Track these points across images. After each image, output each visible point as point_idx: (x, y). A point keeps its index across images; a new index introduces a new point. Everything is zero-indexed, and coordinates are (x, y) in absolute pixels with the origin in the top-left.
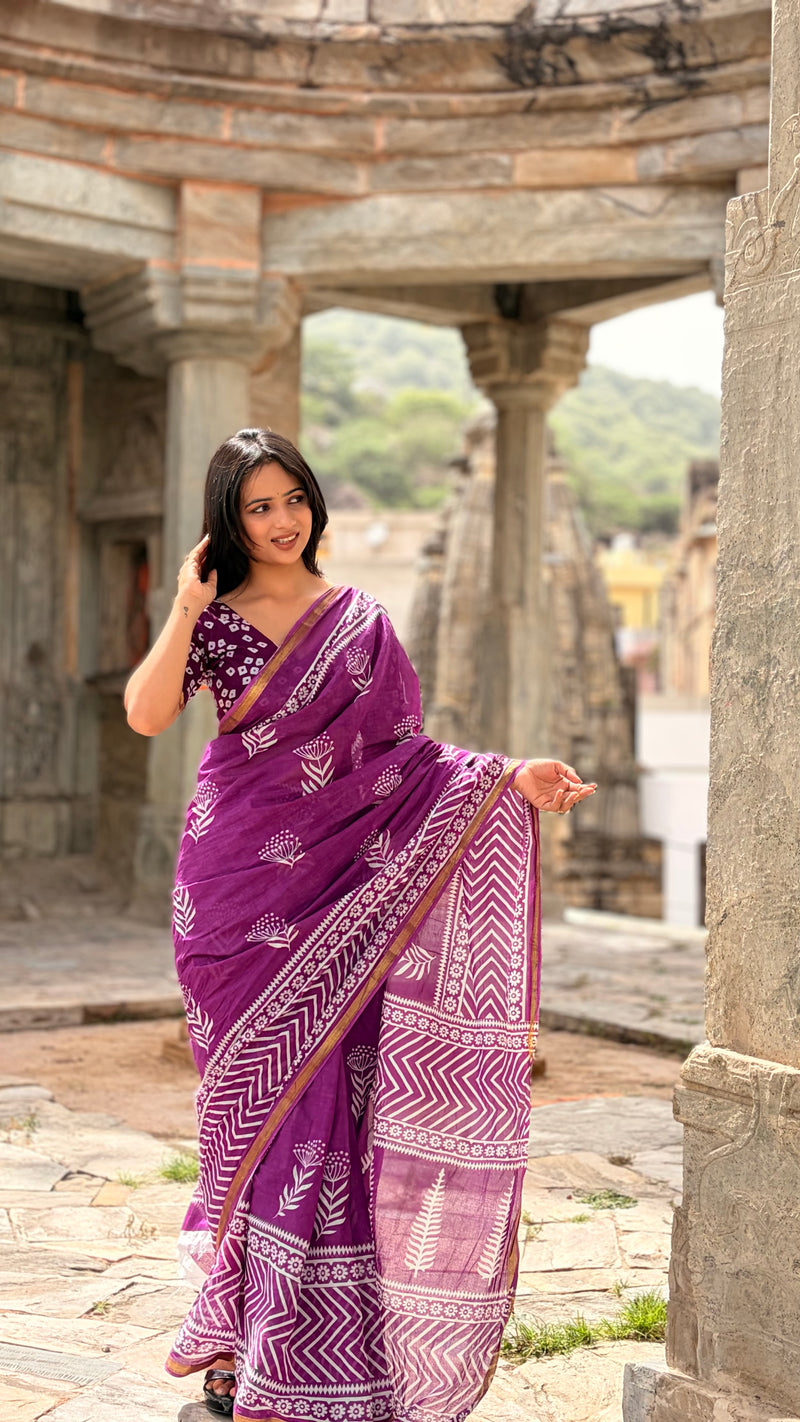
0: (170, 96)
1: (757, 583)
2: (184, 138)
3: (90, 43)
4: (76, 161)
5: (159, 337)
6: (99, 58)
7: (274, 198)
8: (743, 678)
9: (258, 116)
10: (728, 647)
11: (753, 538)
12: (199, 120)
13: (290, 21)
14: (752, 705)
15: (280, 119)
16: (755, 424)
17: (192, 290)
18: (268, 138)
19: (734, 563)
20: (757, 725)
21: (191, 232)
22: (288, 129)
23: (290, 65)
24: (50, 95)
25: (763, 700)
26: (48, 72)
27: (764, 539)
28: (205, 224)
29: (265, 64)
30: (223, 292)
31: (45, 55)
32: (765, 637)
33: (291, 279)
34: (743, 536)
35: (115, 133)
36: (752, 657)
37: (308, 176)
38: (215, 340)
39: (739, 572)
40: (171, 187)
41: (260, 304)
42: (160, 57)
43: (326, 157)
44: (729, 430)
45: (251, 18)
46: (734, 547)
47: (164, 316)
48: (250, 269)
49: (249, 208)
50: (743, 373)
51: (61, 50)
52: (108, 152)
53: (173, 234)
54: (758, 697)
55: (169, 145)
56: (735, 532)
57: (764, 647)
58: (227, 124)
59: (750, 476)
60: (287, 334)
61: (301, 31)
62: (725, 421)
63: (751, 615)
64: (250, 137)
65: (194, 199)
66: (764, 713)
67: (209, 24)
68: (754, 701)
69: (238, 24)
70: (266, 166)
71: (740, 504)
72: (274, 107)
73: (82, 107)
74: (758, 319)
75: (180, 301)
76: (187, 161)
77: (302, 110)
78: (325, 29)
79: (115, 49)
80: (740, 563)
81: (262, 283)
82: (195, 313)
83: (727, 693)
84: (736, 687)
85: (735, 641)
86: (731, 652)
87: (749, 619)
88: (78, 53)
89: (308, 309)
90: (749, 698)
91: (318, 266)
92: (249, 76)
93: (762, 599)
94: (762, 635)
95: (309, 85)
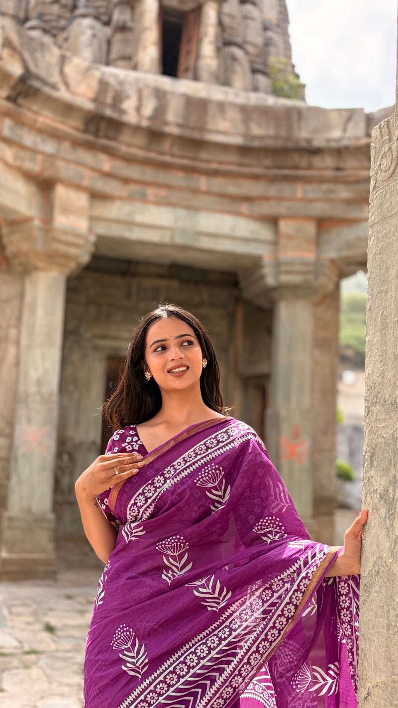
0: (274, 180)
1: (388, 416)
2: (279, 199)
3: (234, 158)
4: (229, 212)
5: (269, 291)
6: (240, 165)
7: (323, 224)
8: (380, 494)
9: (315, 186)
10: (371, 468)
11: (386, 381)
12: (286, 190)
13: (328, 140)
14: (385, 518)
15: (325, 187)
16: (387, 291)
17: (283, 268)
18: (319, 195)
19: (375, 400)
20: (388, 536)
21: (283, 241)
22: (330, 191)
23: (329, 161)
24: (217, 184)
25: (392, 514)
26: (215, 173)
27: (392, 381)
28: (289, 237)
29: (317, 161)
30: (297, 268)
31: (214, 166)
32: (393, 462)
33: (333, 261)
34: (379, 379)
35: (248, 199)
36: (385, 478)
37: (339, 211)
38: (295, 291)
39: (378, 408)
40: (273, 221)
41: (316, 273)
42: (267, 162)
43: (348, 202)
44: (372, 297)
45: (309, 141)
46: (375, 388)
47: (270, 281)
48: (310, 256)
49: (310, 229)
50: (380, 254)
51: (221, 163)
52: (244, 208)
53: (275, 243)
54: (389, 511)
55: (273, 203)
56: (375, 377)
57: (392, 470)
58: (299, 191)
59: (384, 332)
60: (330, 286)
61: (334, 145)
62: (370, 292)
63: (385, 443)
64: (311, 195)
65: (285, 226)
66: (392, 525)
67: (290, 145)
68: (386, 514)
69: (303, 144)
70: (320, 208)
71: (378, 354)
72: (322, 180)
73: (232, 188)
74: (388, 212)
75: (278, 273)
76: (281, 209)
77: (335, 181)
78: (345, 142)
79: (246, 160)
80: (378, 401)
81: (317, 263)
82: (285, 278)
83: (371, 506)
84: (376, 502)
85: (375, 463)
86: (373, 472)
87: (383, 446)
88: (229, 163)
89: (343, 274)
90: (383, 512)
91: (346, 253)
92: (310, 167)
93: (391, 430)
94: (391, 460)
95: (338, 169)
